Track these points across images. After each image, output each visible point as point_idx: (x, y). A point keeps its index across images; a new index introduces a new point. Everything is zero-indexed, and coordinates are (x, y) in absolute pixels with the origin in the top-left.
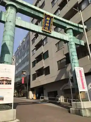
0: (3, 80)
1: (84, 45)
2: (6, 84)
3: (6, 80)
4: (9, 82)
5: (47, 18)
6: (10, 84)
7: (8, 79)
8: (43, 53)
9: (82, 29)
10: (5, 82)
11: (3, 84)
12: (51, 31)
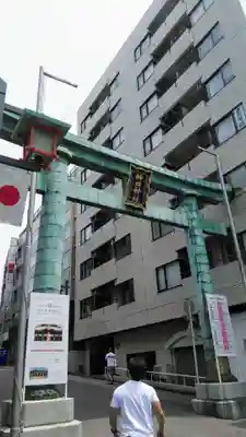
0: (46, 331)
1: (225, 234)
2: (52, 339)
4: (57, 336)
5: (137, 177)
6: (60, 339)
7: (56, 329)
8: (113, 239)
9: (220, 192)
11: (45, 339)
12: (145, 206)
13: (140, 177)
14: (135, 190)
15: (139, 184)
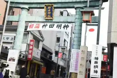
0: (11, 59)
2: (12, 61)
3: (13, 59)
4: (14, 60)
6: (14, 61)
7: (14, 59)
10: (12, 60)
11: (11, 61)
13: (49, 8)
14: (48, 13)
15: (49, 10)
